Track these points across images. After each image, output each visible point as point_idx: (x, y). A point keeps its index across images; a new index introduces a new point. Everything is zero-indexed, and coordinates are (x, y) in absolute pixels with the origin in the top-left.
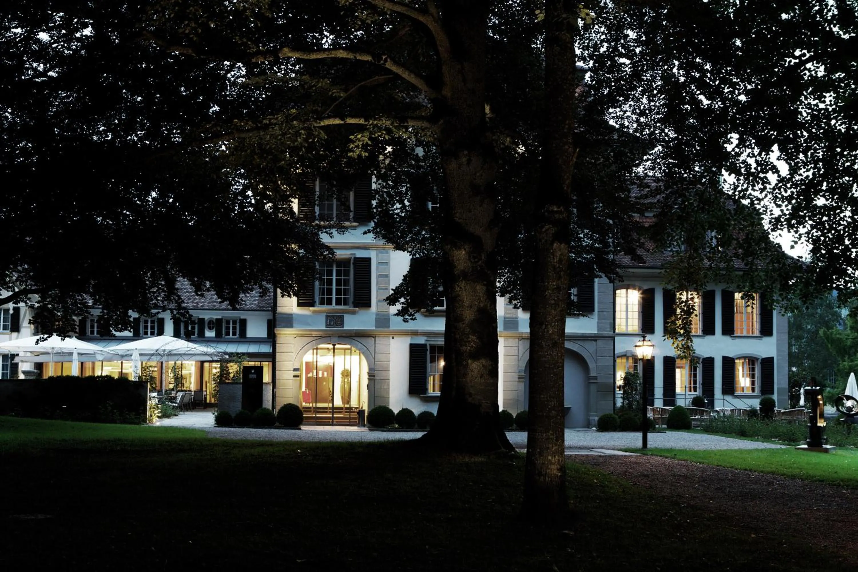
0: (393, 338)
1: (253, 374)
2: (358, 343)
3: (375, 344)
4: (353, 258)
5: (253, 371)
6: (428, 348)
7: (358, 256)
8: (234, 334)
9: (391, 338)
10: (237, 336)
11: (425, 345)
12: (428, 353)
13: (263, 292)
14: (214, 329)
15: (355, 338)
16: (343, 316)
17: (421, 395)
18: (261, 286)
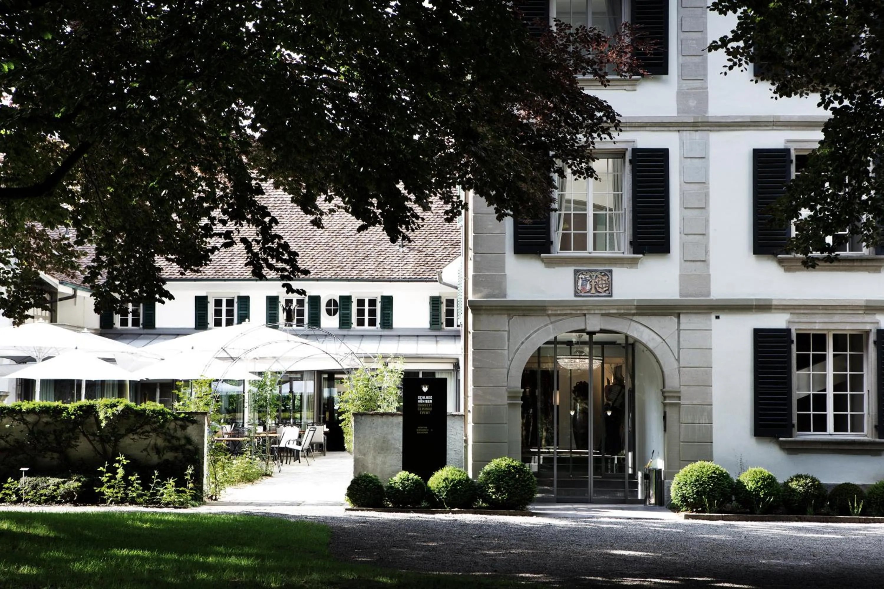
0: (718, 317)
1: (426, 394)
2: (642, 328)
3: (679, 330)
4: (630, 149)
5: (425, 389)
6: (794, 337)
7: (641, 145)
8: (372, 323)
9: (713, 317)
10: (378, 325)
11: (788, 331)
12: (794, 347)
13: (451, 211)
14: (337, 315)
15: (636, 318)
16: (611, 271)
17: (781, 439)
18: (447, 198)
